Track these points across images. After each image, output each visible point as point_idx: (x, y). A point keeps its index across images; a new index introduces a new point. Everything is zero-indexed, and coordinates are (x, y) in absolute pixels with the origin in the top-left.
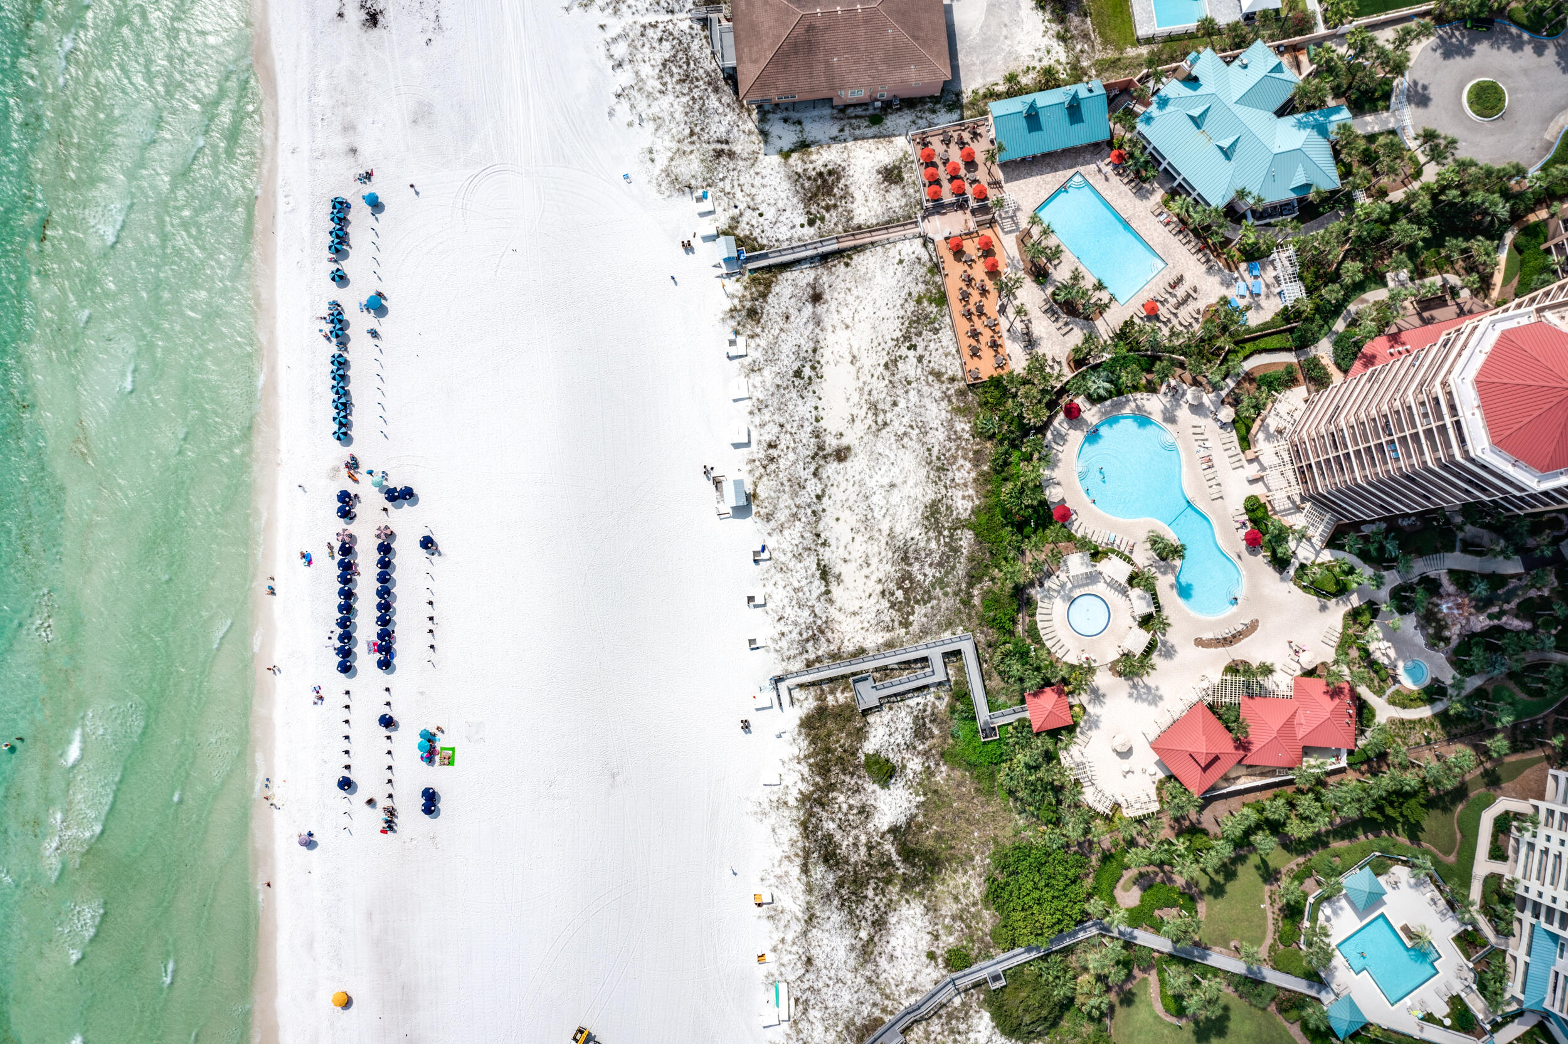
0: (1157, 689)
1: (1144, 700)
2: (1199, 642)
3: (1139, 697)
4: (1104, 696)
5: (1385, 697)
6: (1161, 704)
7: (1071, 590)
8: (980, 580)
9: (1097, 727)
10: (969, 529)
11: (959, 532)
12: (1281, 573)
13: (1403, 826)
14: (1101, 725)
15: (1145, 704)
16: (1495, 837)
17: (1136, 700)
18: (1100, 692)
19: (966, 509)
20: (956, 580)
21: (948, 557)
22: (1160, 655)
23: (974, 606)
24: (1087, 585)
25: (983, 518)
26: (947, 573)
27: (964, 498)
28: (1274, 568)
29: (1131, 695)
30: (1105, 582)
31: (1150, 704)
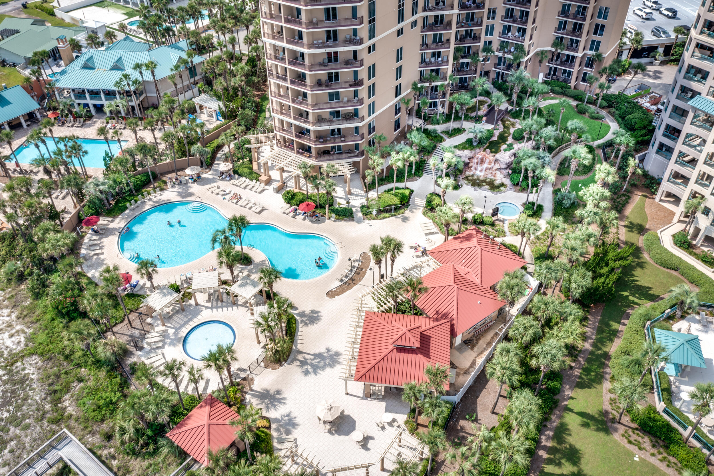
0: (328, 350)
1: (323, 368)
2: (331, 294)
3: (316, 369)
4: (278, 392)
5: (508, 233)
6: (341, 359)
7: (176, 334)
8: (67, 389)
9: (295, 425)
10: (31, 354)
11: (19, 364)
12: (353, 220)
13: (634, 296)
14: (297, 421)
15: (328, 370)
16: (695, 255)
17: (315, 372)
18: (272, 392)
19: (19, 342)
20: (34, 407)
21: (13, 392)
22: (306, 324)
23: (70, 416)
24: (191, 320)
25: (42, 337)
26: (18, 408)
27: (12, 336)
28: (345, 221)
29: (306, 373)
30: (207, 308)
31: (332, 366)
